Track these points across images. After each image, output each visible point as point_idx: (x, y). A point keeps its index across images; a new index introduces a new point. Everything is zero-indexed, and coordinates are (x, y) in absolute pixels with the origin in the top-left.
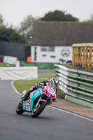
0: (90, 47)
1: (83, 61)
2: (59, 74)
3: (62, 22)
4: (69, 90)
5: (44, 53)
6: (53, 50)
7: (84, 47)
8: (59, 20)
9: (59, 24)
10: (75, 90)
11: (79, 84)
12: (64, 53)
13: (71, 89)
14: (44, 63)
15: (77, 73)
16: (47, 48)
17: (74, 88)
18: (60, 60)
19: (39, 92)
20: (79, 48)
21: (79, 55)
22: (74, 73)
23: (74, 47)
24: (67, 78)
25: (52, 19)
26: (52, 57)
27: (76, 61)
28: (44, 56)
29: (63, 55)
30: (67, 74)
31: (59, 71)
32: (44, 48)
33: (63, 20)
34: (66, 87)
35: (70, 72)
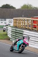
0: (20, 19)
1: (18, 25)
2: (8, 30)
3: (9, 9)
4: (12, 37)
5: (2, 21)
6: (5, 20)
7: (18, 19)
8: (8, 8)
9: (8, 10)
10: (14, 37)
11: (16, 34)
12: (10, 21)
13: (13, 36)
14: (2, 26)
15: (15, 30)
16: (3, 19)
17: (14, 36)
18: (9, 24)
19: (21, 42)
20: (16, 19)
21: (16, 22)
22: (14, 30)
23: (14, 19)
24: (11, 32)
25: (5, 8)
26: (5, 23)
27: (15, 25)
28: (2, 23)
29: (10, 22)
30: (11, 30)
31: (8, 29)
32: (2, 19)
33: (9, 8)
34: (11, 35)
35: (12, 29)
